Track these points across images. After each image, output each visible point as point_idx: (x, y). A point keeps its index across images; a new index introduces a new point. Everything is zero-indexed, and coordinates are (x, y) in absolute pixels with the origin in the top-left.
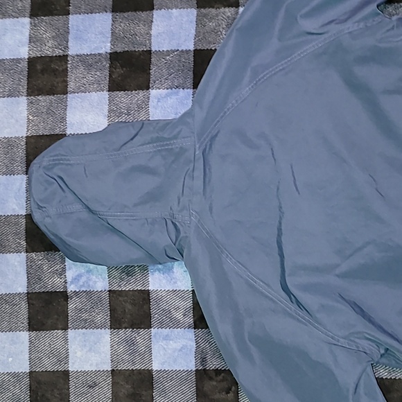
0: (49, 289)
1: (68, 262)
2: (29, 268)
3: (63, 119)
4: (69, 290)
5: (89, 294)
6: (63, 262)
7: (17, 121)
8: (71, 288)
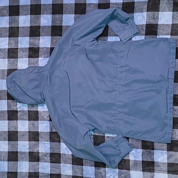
0: (13, 110)
1: (18, 103)
2: (8, 104)
3: (17, 65)
4: (18, 110)
5: (23, 111)
6: (16, 103)
7: (5, 65)
8: (19, 110)
